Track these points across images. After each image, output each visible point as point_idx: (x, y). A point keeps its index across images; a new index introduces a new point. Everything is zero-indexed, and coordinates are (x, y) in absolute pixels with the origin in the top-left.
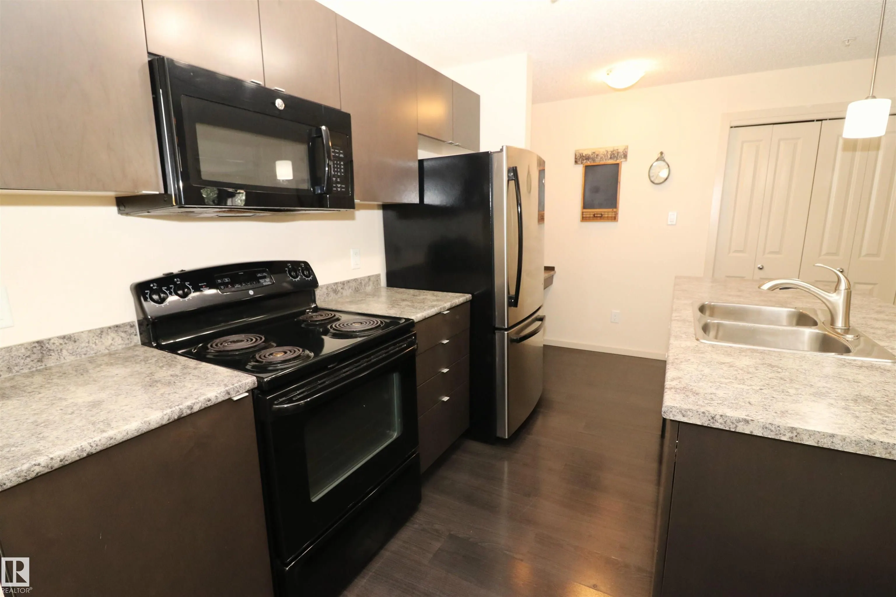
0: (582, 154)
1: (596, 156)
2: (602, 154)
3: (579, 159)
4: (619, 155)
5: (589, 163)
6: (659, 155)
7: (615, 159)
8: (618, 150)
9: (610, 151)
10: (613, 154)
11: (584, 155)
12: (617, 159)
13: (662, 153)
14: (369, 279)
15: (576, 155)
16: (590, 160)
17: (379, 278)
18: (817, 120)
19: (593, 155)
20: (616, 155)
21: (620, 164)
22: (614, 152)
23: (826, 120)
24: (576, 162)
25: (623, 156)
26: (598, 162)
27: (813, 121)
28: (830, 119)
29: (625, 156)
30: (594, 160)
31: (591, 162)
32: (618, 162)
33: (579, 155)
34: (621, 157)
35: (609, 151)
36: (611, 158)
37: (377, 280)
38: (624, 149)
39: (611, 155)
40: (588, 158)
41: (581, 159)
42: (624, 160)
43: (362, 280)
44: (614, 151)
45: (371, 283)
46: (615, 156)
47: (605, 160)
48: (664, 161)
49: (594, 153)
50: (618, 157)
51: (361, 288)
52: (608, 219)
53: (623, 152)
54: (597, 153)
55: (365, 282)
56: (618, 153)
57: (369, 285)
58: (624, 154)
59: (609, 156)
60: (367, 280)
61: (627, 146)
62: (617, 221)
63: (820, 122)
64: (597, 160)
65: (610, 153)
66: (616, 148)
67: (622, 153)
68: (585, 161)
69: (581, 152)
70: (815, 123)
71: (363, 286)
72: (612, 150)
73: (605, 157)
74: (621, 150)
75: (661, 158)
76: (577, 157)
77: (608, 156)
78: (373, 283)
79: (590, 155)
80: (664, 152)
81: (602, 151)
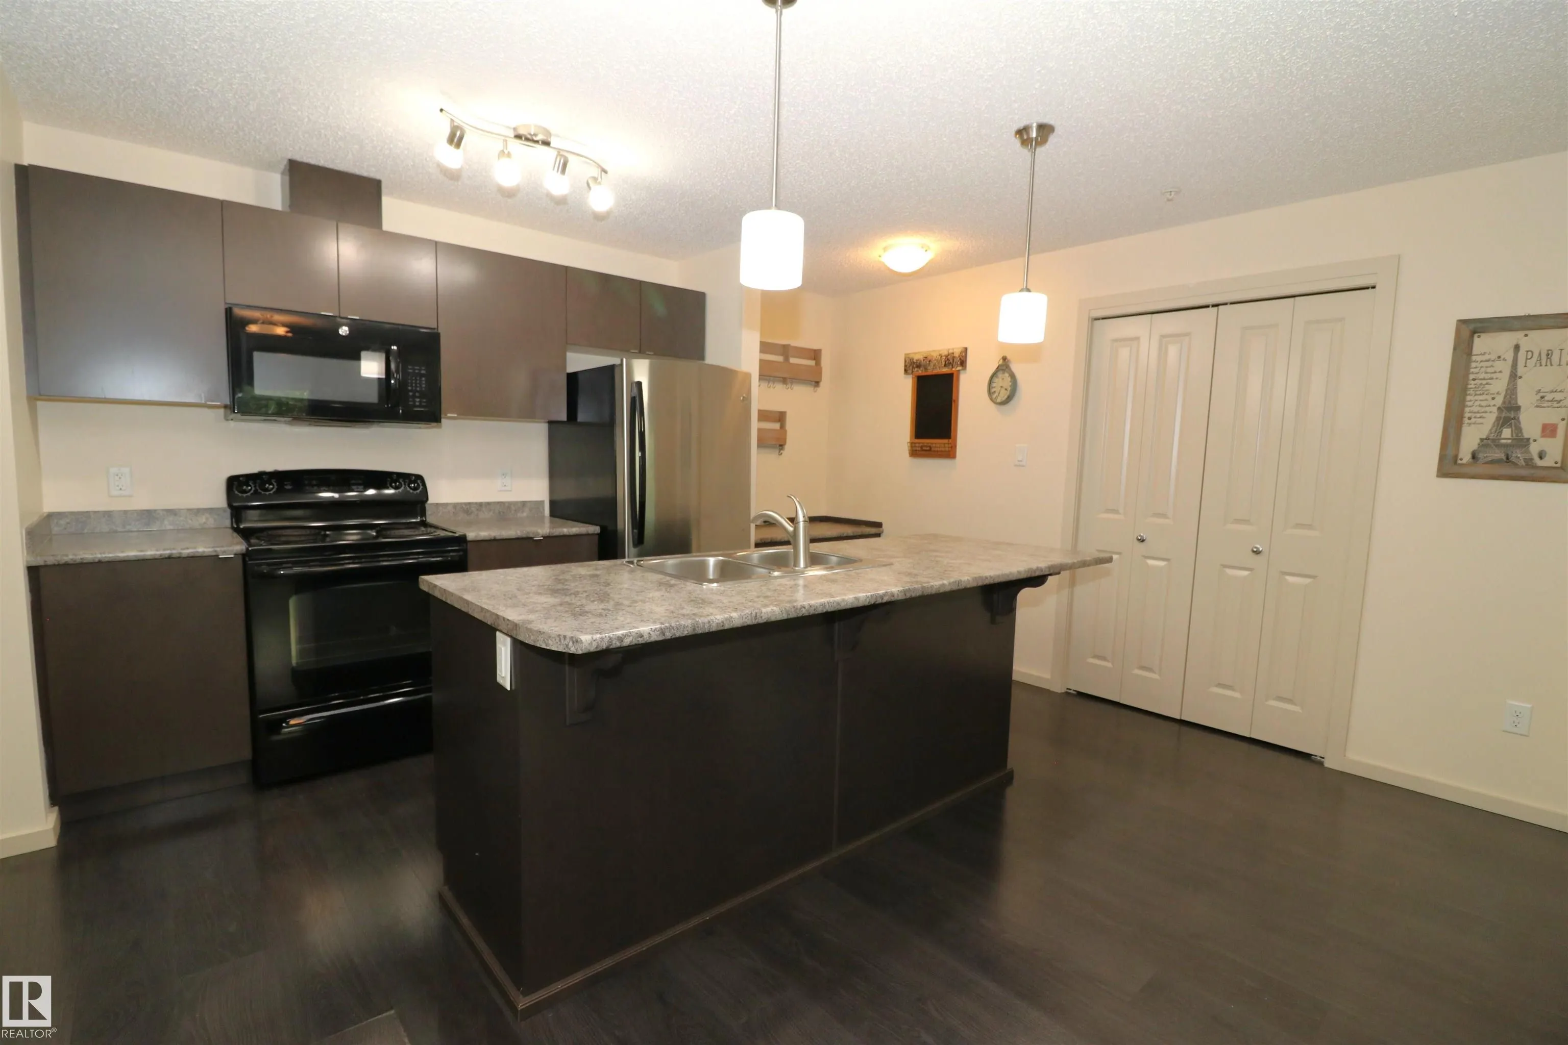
0: (913, 360)
1: (928, 363)
2: (935, 360)
3: (911, 365)
4: (956, 361)
5: (920, 372)
6: (1001, 362)
7: (950, 365)
8: (953, 353)
9: (944, 356)
10: (948, 359)
11: (915, 361)
12: (953, 368)
13: (1004, 359)
15: (905, 361)
16: (921, 369)
18: (1214, 306)
19: (925, 361)
20: (951, 361)
21: (956, 374)
22: (949, 357)
23: (1226, 304)
24: (906, 371)
25: (960, 363)
26: (931, 371)
27: (1207, 306)
28: (1232, 303)
29: (963, 363)
30: (926, 369)
31: (922, 371)
32: (954, 370)
33: (910, 361)
34: (958, 364)
35: (943, 355)
36: (945, 365)
38: (963, 355)
39: (945, 361)
40: (919, 366)
41: (911, 367)
42: (961, 367)
44: (949, 355)
46: (950, 363)
47: (938, 369)
48: (1008, 368)
49: (926, 358)
50: (955, 365)
53: (959, 356)
54: (929, 358)
56: (954, 357)
58: (962, 361)
59: (943, 363)
61: (966, 349)
62: (955, 458)
63: (1216, 308)
64: (929, 368)
65: (944, 357)
66: (951, 351)
67: (960, 360)
68: (916, 369)
69: (911, 356)
70: (1211, 309)
72: (946, 353)
73: (938, 364)
74: (956, 354)
75: (1003, 364)
76: (906, 364)
77: (941, 362)
79: (921, 361)
80: (1009, 357)
81: (935, 355)
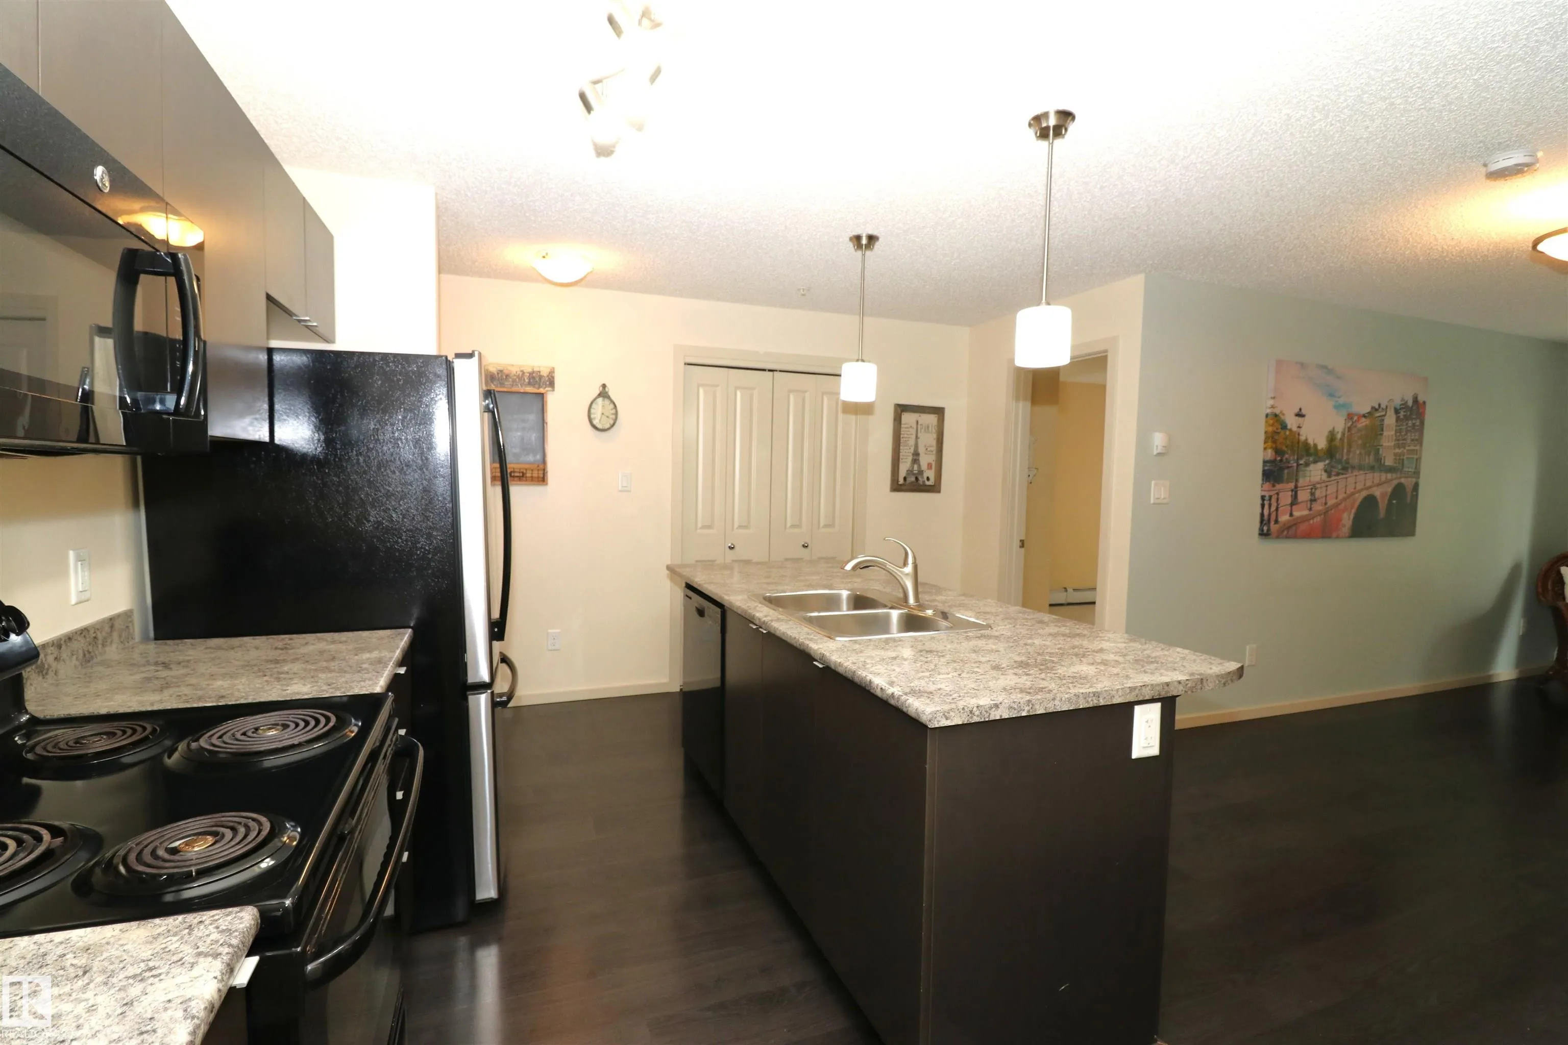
1: (504, 377)
2: (515, 375)
4: (542, 380)
6: (601, 388)
7: (537, 386)
8: (540, 372)
9: (528, 373)
10: (534, 378)
12: (539, 386)
13: (604, 386)
14: (112, 627)
16: (495, 383)
17: (129, 620)
18: (770, 370)
19: (500, 375)
20: (538, 379)
21: (545, 395)
22: (534, 375)
23: (777, 371)
25: (548, 383)
27: (764, 370)
28: (780, 371)
29: (551, 384)
32: (542, 390)
34: (546, 384)
35: (525, 371)
36: (529, 383)
37: (127, 627)
38: (550, 373)
39: (530, 380)
42: (550, 389)
43: (98, 629)
44: (533, 372)
45: (115, 635)
46: (536, 382)
47: (522, 386)
48: (609, 397)
49: (501, 371)
50: (541, 384)
51: (97, 652)
52: (532, 480)
53: (548, 376)
54: (506, 372)
55: (104, 634)
56: (541, 377)
57: (111, 642)
58: (549, 379)
59: (526, 380)
60: (107, 629)
61: (554, 368)
62: (547, 484)
63: (771, 373)
64: (506, 383)
65: (528, 375)
66: (536, 369)
67: (547, 379)
70: (767, 373)
71: (100, 646)
72: (530, 370)
73: (519, 380)
74: (545, 373)
75: (603, 393)
77: (524, 379)
78: (120, 636)
79: (494, 374)
80: (607, 385)
81: (514, 370)
